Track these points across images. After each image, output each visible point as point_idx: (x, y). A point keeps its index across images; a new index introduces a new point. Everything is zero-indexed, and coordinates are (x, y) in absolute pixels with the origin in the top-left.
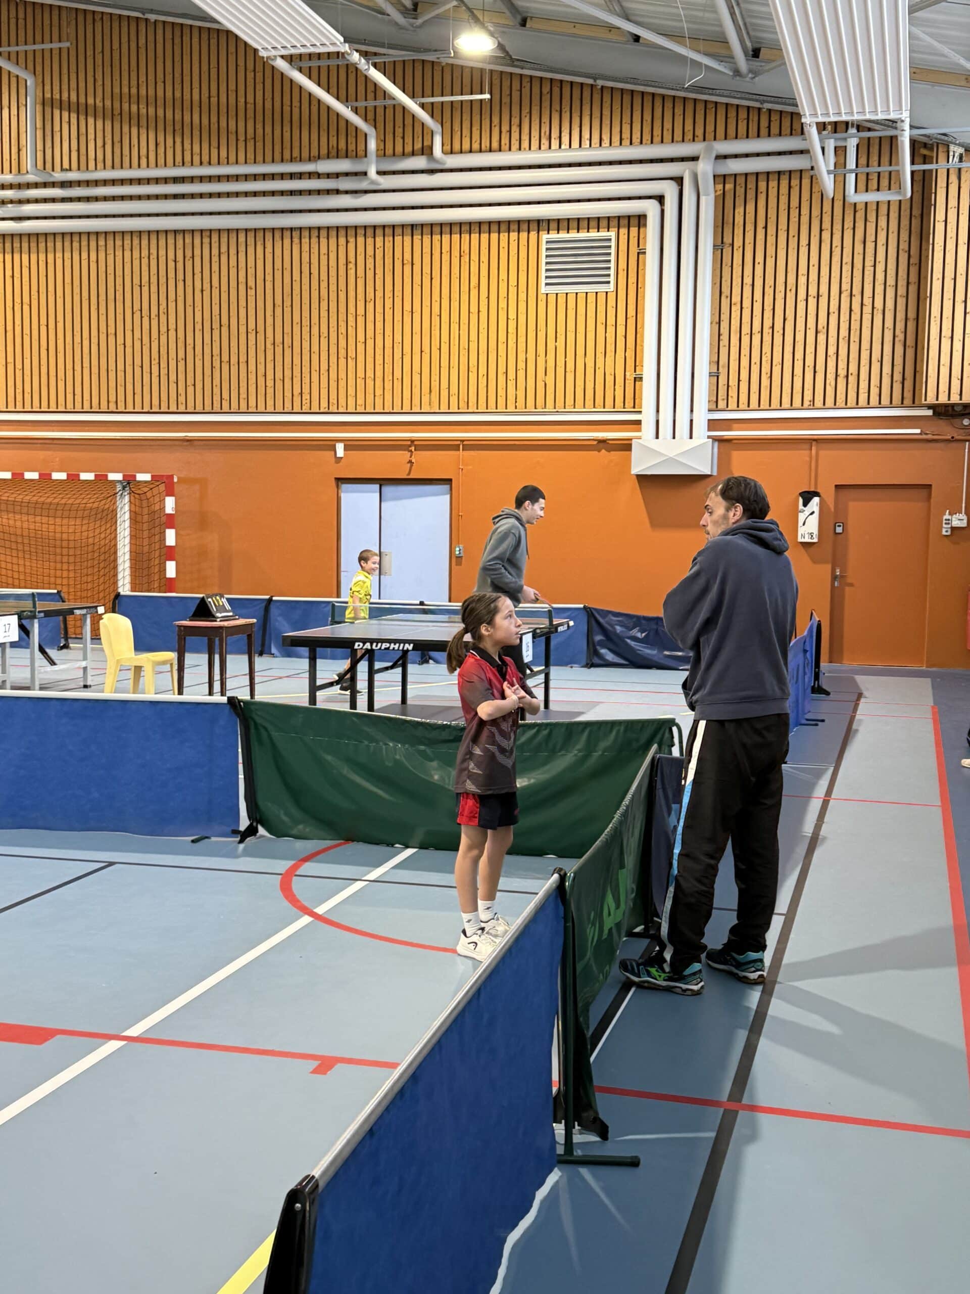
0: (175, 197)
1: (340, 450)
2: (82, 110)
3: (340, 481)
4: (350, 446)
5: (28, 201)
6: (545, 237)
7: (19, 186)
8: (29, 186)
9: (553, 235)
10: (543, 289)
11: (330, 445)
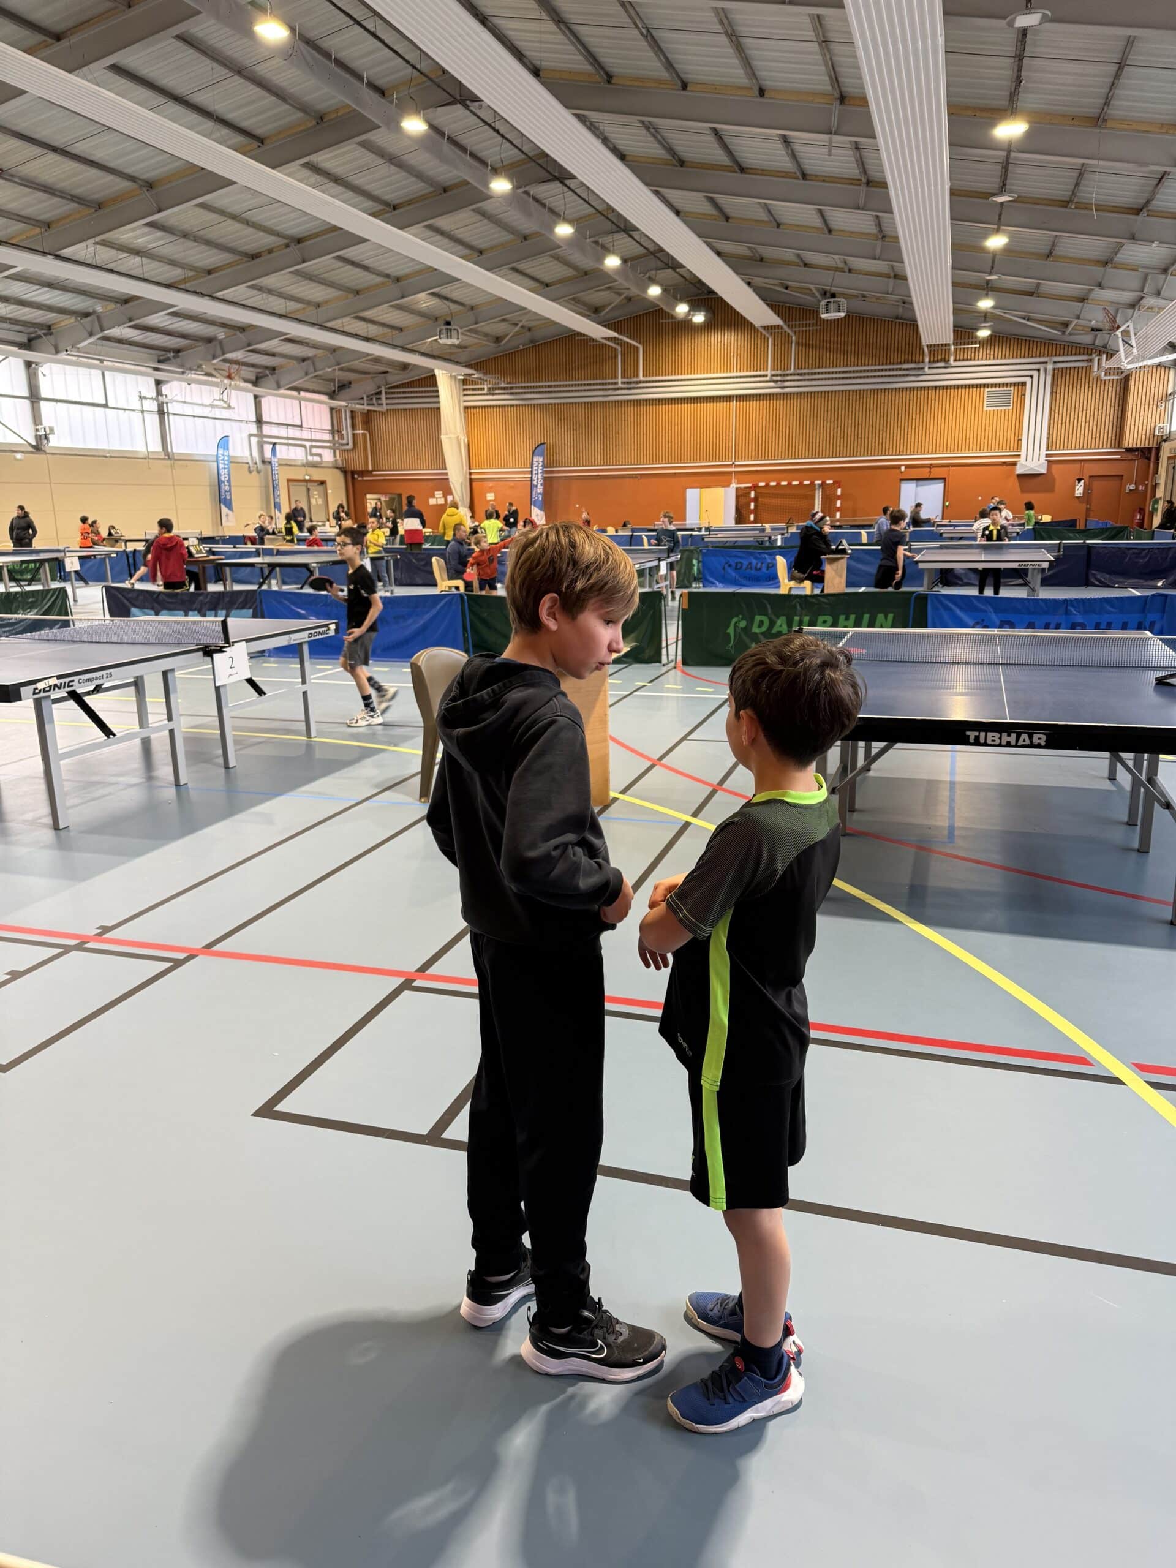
0: (843, 378)
1: (903, 469)
2: (807, 345)
3: (902, 480)
4: (907, 467)
5: (787, 381)
6: (987, 390)
7: (784, 375)
8: (787, 375)
9: (990, 389)
10: (985, 409)
11: (899, 467)
